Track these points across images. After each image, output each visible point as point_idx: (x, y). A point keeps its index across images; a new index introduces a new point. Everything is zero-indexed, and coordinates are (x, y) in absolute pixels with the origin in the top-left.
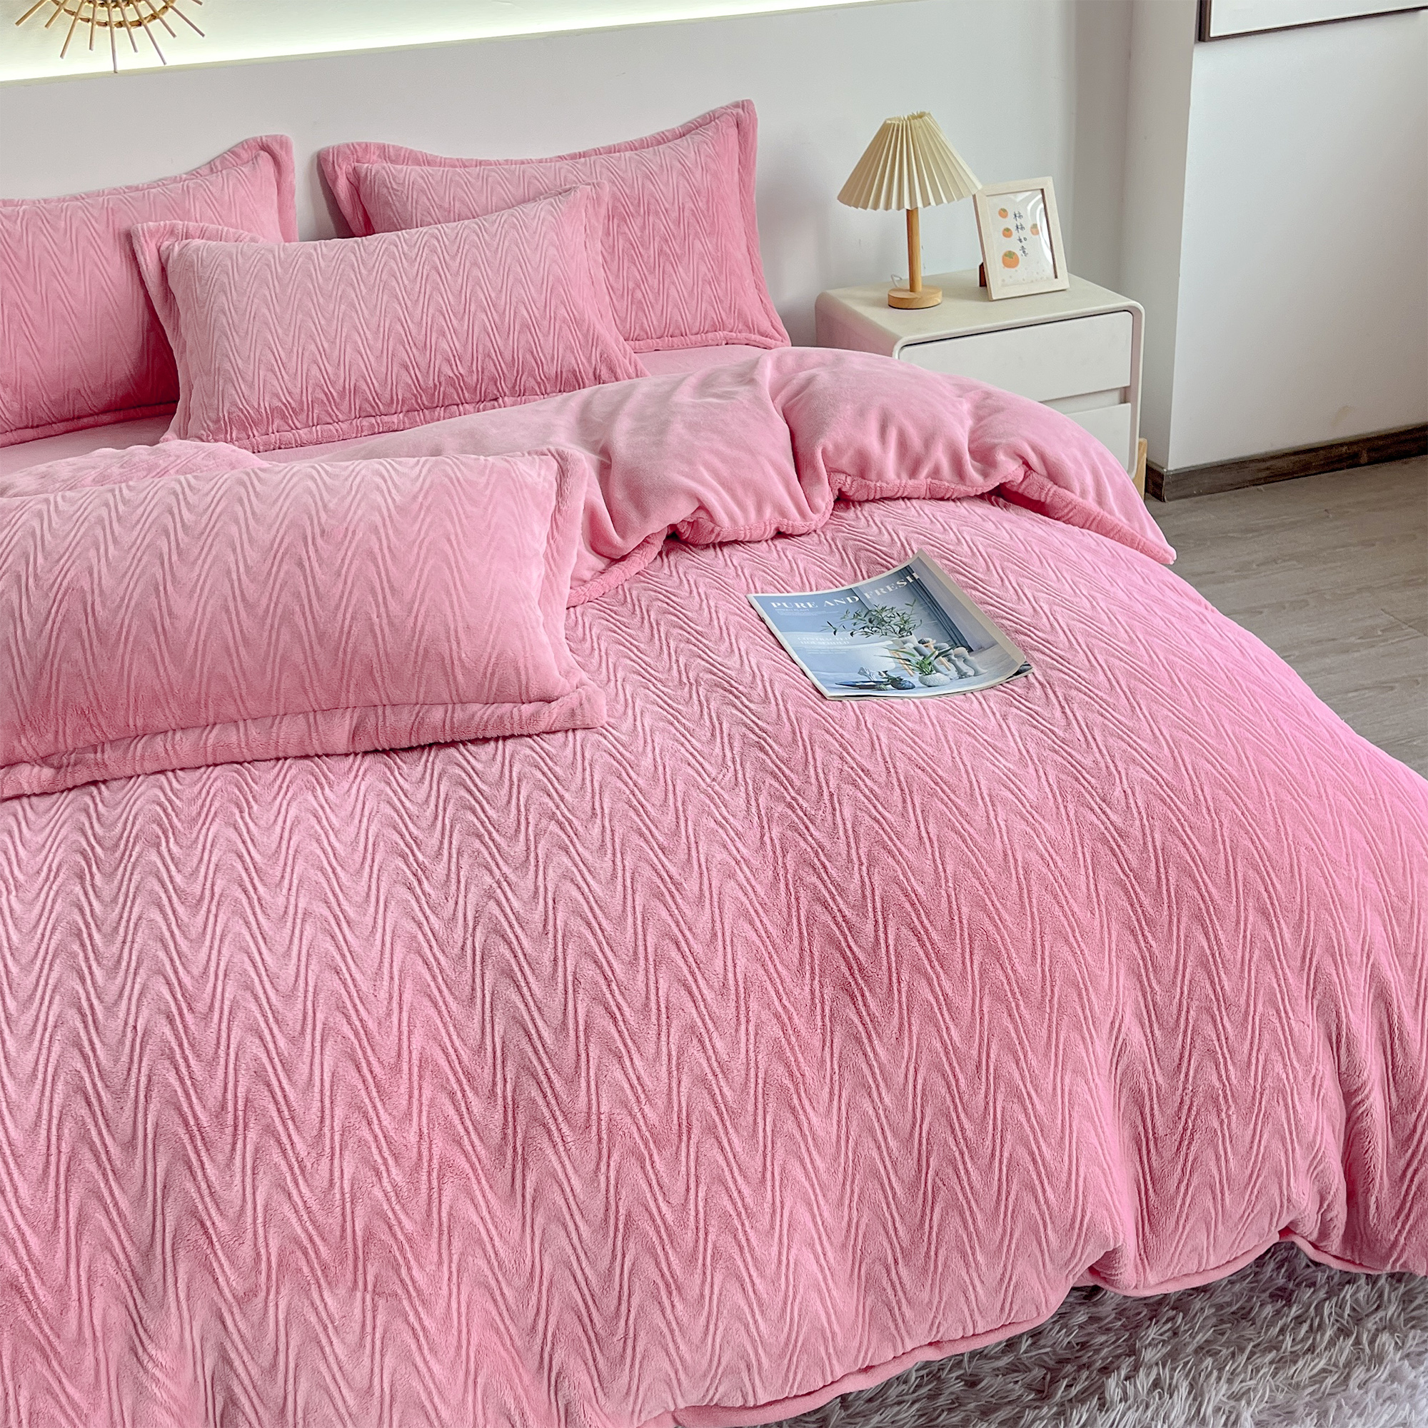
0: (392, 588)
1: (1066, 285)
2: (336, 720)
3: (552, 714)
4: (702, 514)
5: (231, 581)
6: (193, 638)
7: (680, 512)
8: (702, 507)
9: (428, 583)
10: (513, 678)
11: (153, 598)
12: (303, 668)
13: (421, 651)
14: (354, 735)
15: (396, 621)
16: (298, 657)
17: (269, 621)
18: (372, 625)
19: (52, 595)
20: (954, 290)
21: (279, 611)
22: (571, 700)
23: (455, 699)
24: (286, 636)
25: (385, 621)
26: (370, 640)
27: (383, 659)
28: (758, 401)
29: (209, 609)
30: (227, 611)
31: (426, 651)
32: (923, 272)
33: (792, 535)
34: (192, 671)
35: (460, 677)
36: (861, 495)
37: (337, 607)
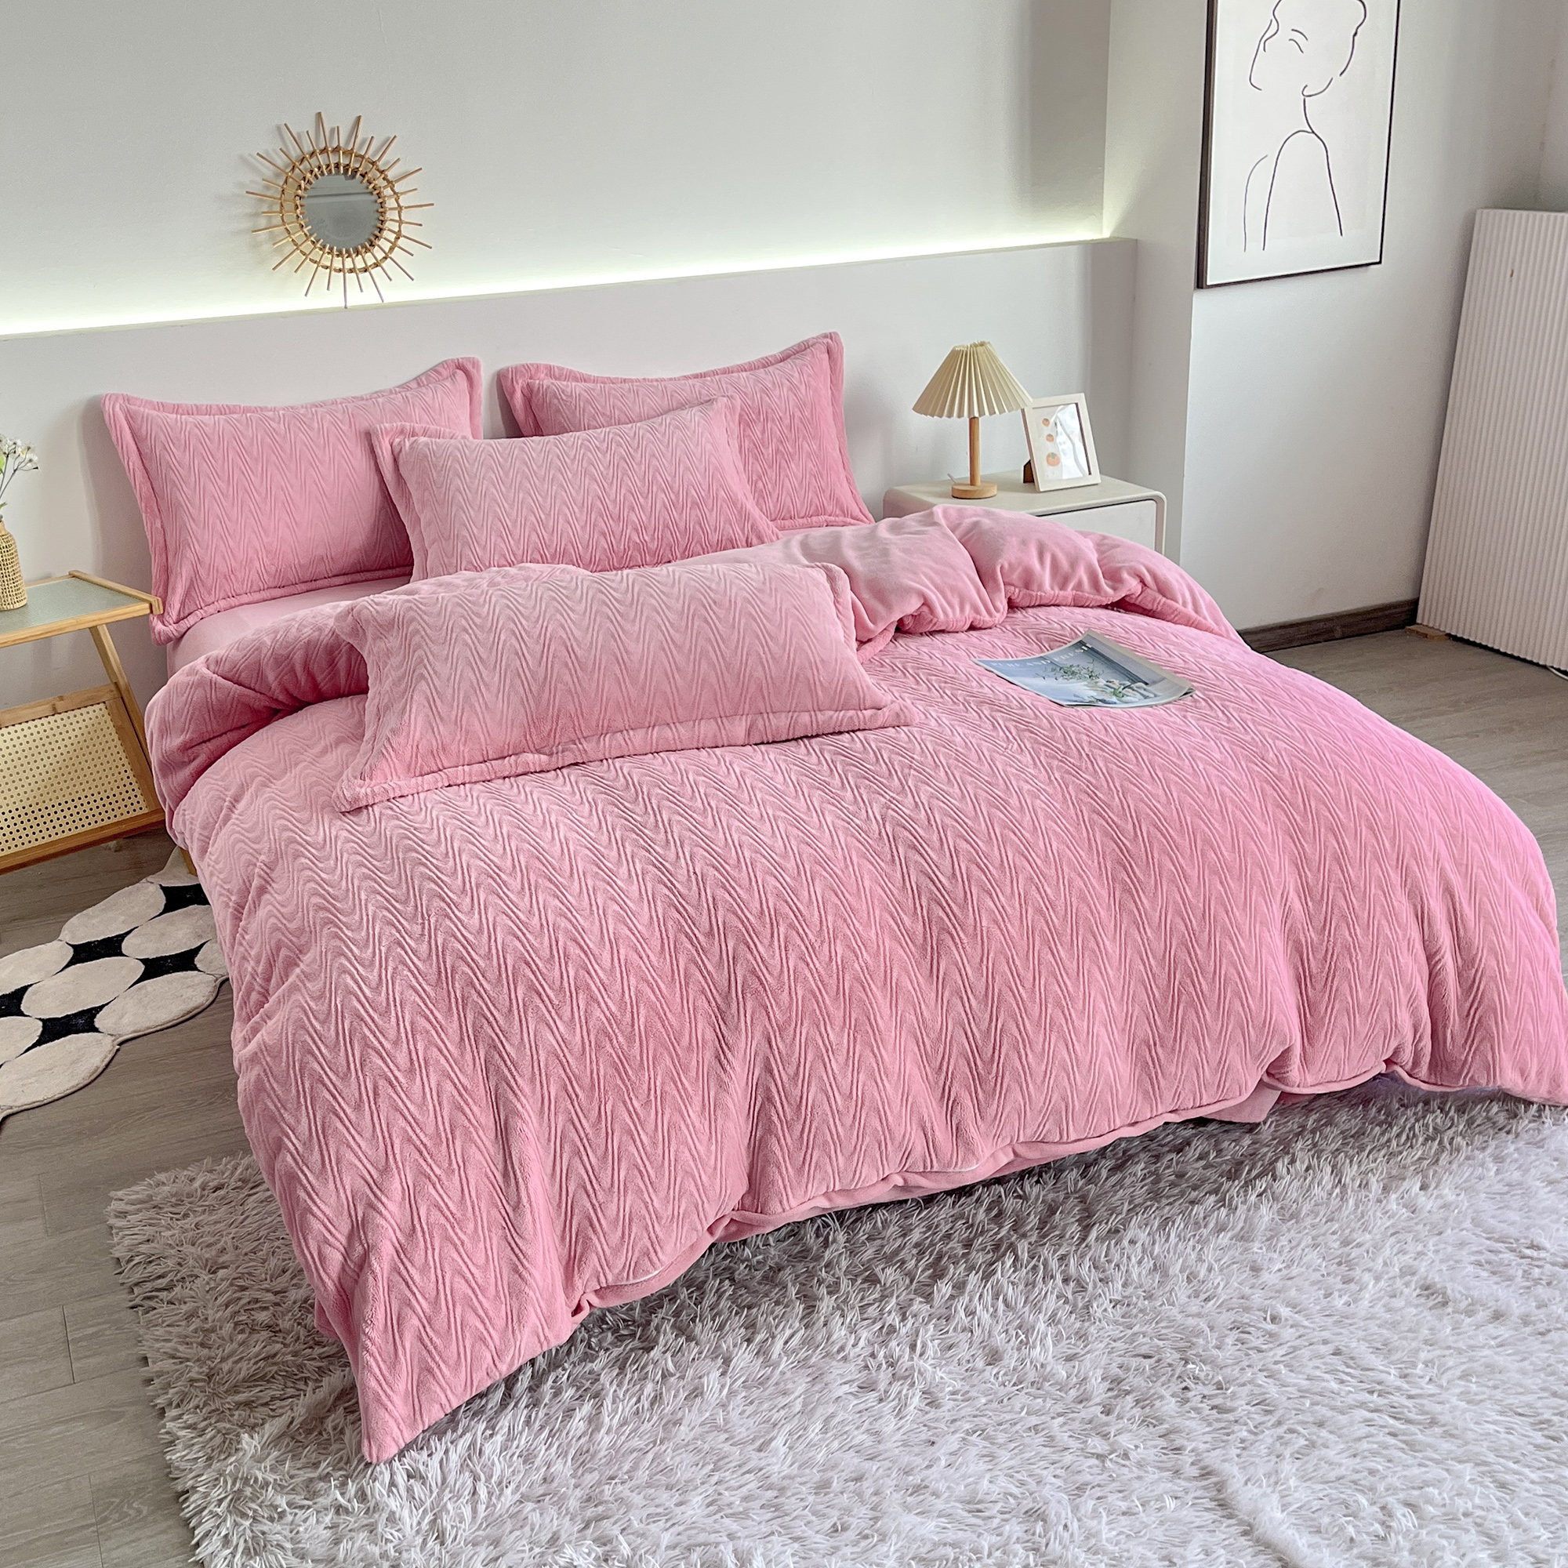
0: (769, 634)
1: (1099, 481)
2: (737, 722)
3: (883, 716)
4: (925, 609)
5: (662, 631)
6: (644, 667)
7: (912, 606)
8: (926, 603)
9: (792, 633)
10: (854, 693)
11: (613, 642)
12: (717, 687)
13: (794, 676)
14: (749, 733)
15: (777, 656)
16: (713, 680)
17: (692, 657)
18: (761, 658)
19: (542, 641)
20: (1006, 486)
21: (699, 650)
22: (896, 707)
23: (816, 708)
24: (704, 665)
25: (769, 656)
26: (760, 669)
27: (770, 681)
28: (945, 535)
29: (651, 648)
30: (664, 649)
31: (797, 675)
32: (982, 471)
33: (980, 629)
34: (643, 689)
35: (820, 693)
36: (1025, 603)
37: (737, 647)
